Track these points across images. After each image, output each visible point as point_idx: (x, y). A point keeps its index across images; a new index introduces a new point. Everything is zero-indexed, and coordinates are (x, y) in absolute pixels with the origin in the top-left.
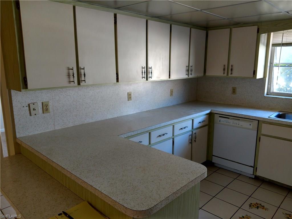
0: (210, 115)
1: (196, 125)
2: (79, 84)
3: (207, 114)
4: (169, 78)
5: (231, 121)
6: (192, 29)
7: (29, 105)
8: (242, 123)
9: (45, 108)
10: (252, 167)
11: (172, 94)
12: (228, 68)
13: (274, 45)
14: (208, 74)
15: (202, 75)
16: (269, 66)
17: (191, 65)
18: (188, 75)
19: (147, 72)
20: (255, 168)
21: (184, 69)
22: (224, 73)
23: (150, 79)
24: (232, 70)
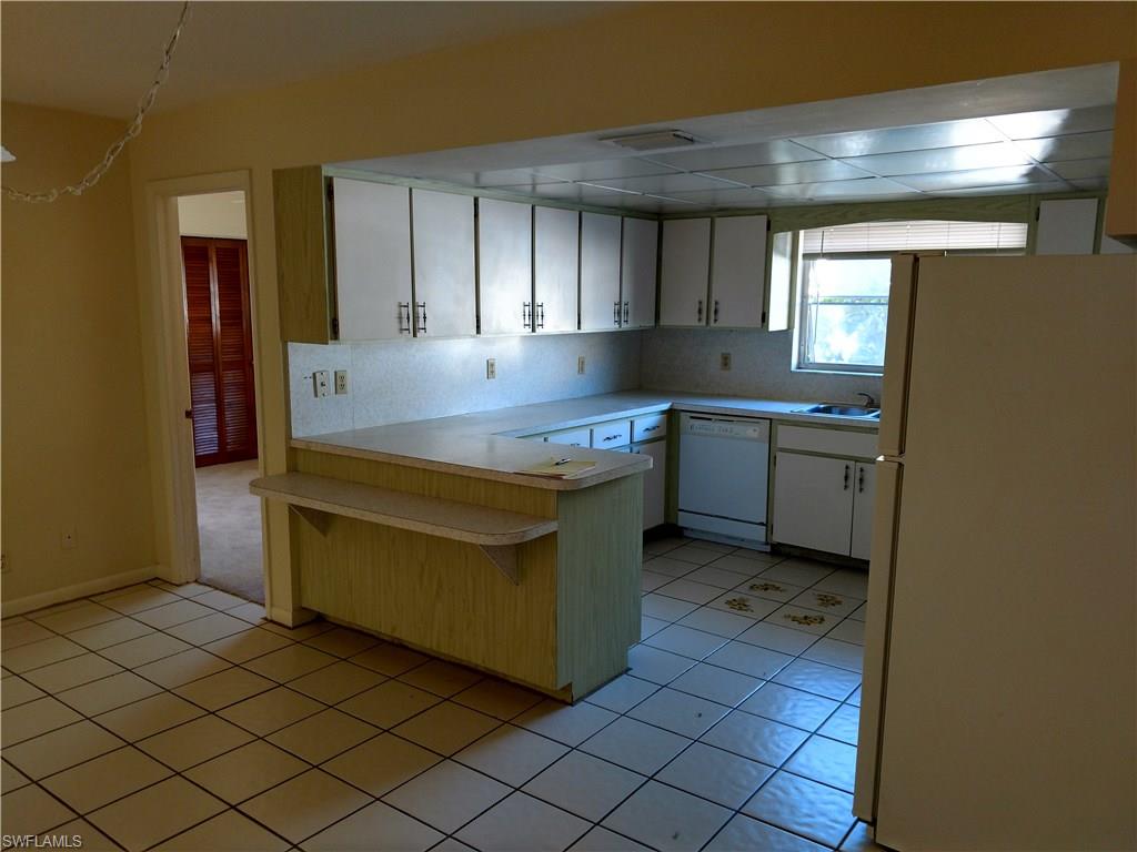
0: (671, 414)
1: (639, 435)
2: (415, 335)
3: (663, 412)
4: (579, 328)
5: (716, 427)
6: (626, 219)
7: (314, 374)
8: (738, 429)
9: (340, 383)
10: (762, 524)
11: (582, 369)
12: (709, 309)
13: (806, 256)
14: (665, 321)
15: (653, 324)
16: (799, 304)
17: (624, 300)
18: (620, 323)
19: (533, 314)
20: (769, 526)
21: (611, 309)
22: (700, 320)
23: (539, 331)
24: (716, 312)
